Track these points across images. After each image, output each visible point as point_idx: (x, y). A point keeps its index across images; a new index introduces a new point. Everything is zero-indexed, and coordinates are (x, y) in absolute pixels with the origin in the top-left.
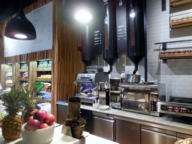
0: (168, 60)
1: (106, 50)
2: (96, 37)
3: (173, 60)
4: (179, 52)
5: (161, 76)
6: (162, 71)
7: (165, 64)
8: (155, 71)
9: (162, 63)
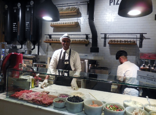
0: (52, 44)
1: (19, 36)
2: (14, 27)
3: (54, 44)
4: (57, 40)
5: (49, 52)
6: (49, 50)
7: (50, 46)
8: (46, 50)
9: (49, 45)
